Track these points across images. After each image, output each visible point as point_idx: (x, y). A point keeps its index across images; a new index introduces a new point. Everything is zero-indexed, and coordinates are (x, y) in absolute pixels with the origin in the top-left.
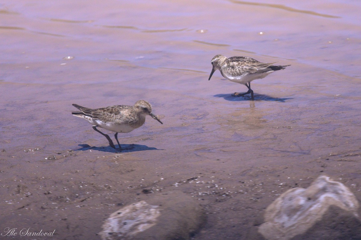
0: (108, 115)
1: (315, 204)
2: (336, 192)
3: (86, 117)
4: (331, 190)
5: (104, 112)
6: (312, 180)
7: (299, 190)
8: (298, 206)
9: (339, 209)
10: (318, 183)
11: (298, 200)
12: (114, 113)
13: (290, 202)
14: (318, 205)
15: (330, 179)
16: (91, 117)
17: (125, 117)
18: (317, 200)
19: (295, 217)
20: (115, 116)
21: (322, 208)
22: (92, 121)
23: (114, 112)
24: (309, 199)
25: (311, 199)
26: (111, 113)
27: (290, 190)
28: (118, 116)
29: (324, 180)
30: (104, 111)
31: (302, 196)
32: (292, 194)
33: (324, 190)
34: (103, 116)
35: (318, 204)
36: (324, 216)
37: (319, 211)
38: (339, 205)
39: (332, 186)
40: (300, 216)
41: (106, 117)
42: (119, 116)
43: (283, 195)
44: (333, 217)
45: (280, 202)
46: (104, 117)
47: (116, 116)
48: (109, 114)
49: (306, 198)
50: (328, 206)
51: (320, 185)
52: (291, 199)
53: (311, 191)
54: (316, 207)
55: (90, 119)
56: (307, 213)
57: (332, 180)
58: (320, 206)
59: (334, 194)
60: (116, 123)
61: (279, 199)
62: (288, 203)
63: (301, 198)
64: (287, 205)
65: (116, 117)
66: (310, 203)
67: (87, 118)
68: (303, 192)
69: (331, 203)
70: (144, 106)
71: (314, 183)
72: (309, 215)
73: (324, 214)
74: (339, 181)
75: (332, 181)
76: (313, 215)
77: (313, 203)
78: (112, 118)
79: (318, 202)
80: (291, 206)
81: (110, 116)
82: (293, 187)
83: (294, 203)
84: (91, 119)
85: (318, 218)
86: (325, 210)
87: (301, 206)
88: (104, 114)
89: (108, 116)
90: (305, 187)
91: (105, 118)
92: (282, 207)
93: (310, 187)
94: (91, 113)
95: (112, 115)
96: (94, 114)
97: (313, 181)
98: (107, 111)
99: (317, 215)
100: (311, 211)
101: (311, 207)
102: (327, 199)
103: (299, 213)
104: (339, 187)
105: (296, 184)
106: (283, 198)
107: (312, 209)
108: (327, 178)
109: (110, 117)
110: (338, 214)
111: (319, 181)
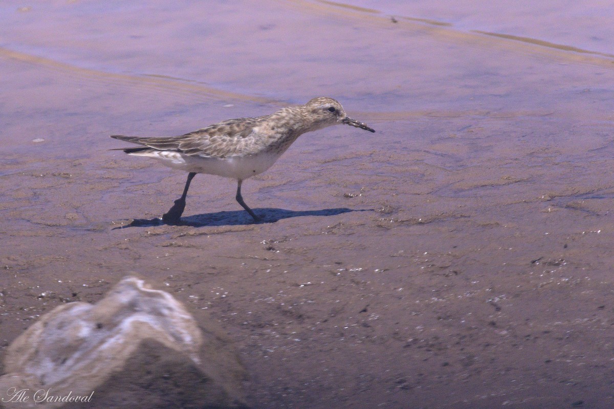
0: (224, 140)
1: (111, 337)
2: (157, 313)
3: (164, 153)
4: (146, 308)
5: (211, 136)
6: (108, 286)
7: (81, 308)
8: (77, 341)
9: (161, 346)
10: (119, 292)
11: (77, 328)
12: (240, 133)
13: (59, 331)
14: (119, 339)
15: (145, 284)
16: (179, 151)
17: (266, 136)
18: (116, 329)
19: (69, 362)
20: (243, 139)
21: (126, 344)
22: (182, 160)
23: (238, 132)
24: (99, 326)
25: (103, 326)
26: (231, 134)
27: (61, 307)
28: (250, 139)
29: (133, 286)
30: (212, 134)
31: (85, 320)
32: (64, 315)
33: (131, 308)
34: (214, 145)
35: (118, 336)
36: (130, 361)
37: (120, 352)
38: (161, 340)
39: (147, 298)
40: (78, 360)
41: (220, 145)
42: (252, 137)
43: (45, 317)
44: (148, 363)
45: (38, 332)
46: (216, 147)
47: (247, 138)
48: (228, 138)
49: (93, 325)
50: (138, 341)
51: (124, 298)
52: (61, 326)
53: (104, 308)
54: (113, 342)
55: (174, 157)
56: (94, 355)
57: (149, 286)
58: (121, 341)
59: (150, 316)
60: (249, 154)
61: (38, 324)
62: (55, 335)
63: (83, 323)
64: (54, 337)
65: (246, 141)
66: (101, 334)
67: (166, 156)
68: (88, 312)
69: (146, 334)
70: (328, 105)
71: (110, 292)
72: (99, 359)
73: (130, 356)
74: (164, 288)
75: (149, 289)
76: (107, 358)
77: (108, 333)
78: (236, 144)
79: (118, 333)
80: (62, 340)
81: (230, 141)
82: (67, 301)
83: (68, 334)
84: (178, 155)
85: (116, 365)
86: (131, 348)
87: (83, 340)
88: (214, 141)
89: (225, 143)
90: (91, 302)
91: (218, 148)
92: (42, 342)
93: (102, 302)
94: (178, 145)
95: (236, 139)
96: (185, 146)
97: (109, 289)
98: (218, 133)
99: (114, 359)
100: (101, 352)
101: (102, 342)
102: (137, 325)
103: (77, 355)
104: (162, 301)
105: (74, 295)
106: (46, 324)
107: (105, 346)
108: (140, 283)
109: (232, 145)
110: (158, 357)
111: (121, 288)
